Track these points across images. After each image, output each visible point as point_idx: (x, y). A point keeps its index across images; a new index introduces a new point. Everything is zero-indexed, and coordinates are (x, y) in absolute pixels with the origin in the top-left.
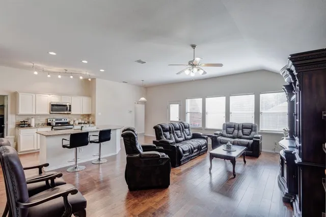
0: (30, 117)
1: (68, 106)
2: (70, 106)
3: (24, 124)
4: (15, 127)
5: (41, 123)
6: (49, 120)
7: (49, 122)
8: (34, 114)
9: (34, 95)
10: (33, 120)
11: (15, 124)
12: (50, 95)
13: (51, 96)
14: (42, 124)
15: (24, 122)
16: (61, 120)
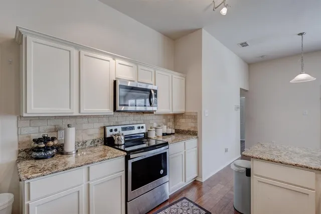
0: (63, 124)
1: (153, 92)
2: (155, 91)
3: (47, 149)
4: (14, 158)
5: (89, 139)
6: (108, 129)
7: (109, 134)
8: (76, 113)
9: (75, 53)
10: (72, 132)
11: (16, 148)
12: (114, 57)
13: (118, 61)
14: (94, 141)
15: (45, 139)
16: (132, 128)
